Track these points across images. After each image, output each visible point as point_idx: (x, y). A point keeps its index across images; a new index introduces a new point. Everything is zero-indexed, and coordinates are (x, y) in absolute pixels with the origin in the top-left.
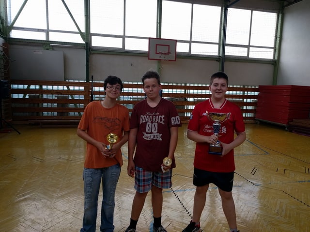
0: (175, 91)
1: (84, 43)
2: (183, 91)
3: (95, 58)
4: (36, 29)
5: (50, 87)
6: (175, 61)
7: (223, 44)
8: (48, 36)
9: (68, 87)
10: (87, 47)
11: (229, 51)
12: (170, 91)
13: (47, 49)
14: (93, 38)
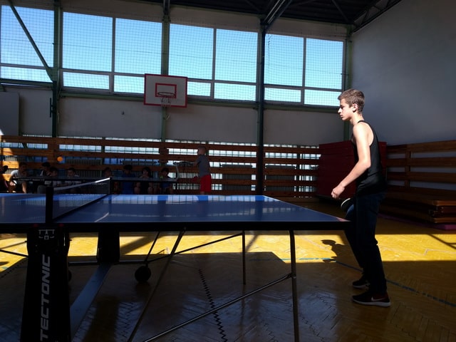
1: (51, 81)
3: (69, 104)
9: (25, 145)
11: (270, 95)
14: (65, 75)
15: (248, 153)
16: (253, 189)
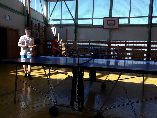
1: (74, 23)
4: (56, 20)
6: (118, 28)
7: (151, 17)
8: (61, 22)
13: (60, 27)
15: (143, 45)
16: (145, 59)
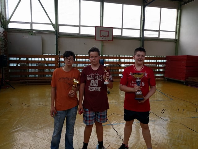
0: (112, 60)
1: (55, 30)
2: (117, 60)
3: (62, 40)
4: (24, 22)
5: (33, 59)
6: (112, 41)
7: (143, 30)
8: (32, 26)
9: (44, 59)
10: (57, 33)
11: (147, 34)
12: (110, 60)
13: (32, 35)
14: (60, 27)
